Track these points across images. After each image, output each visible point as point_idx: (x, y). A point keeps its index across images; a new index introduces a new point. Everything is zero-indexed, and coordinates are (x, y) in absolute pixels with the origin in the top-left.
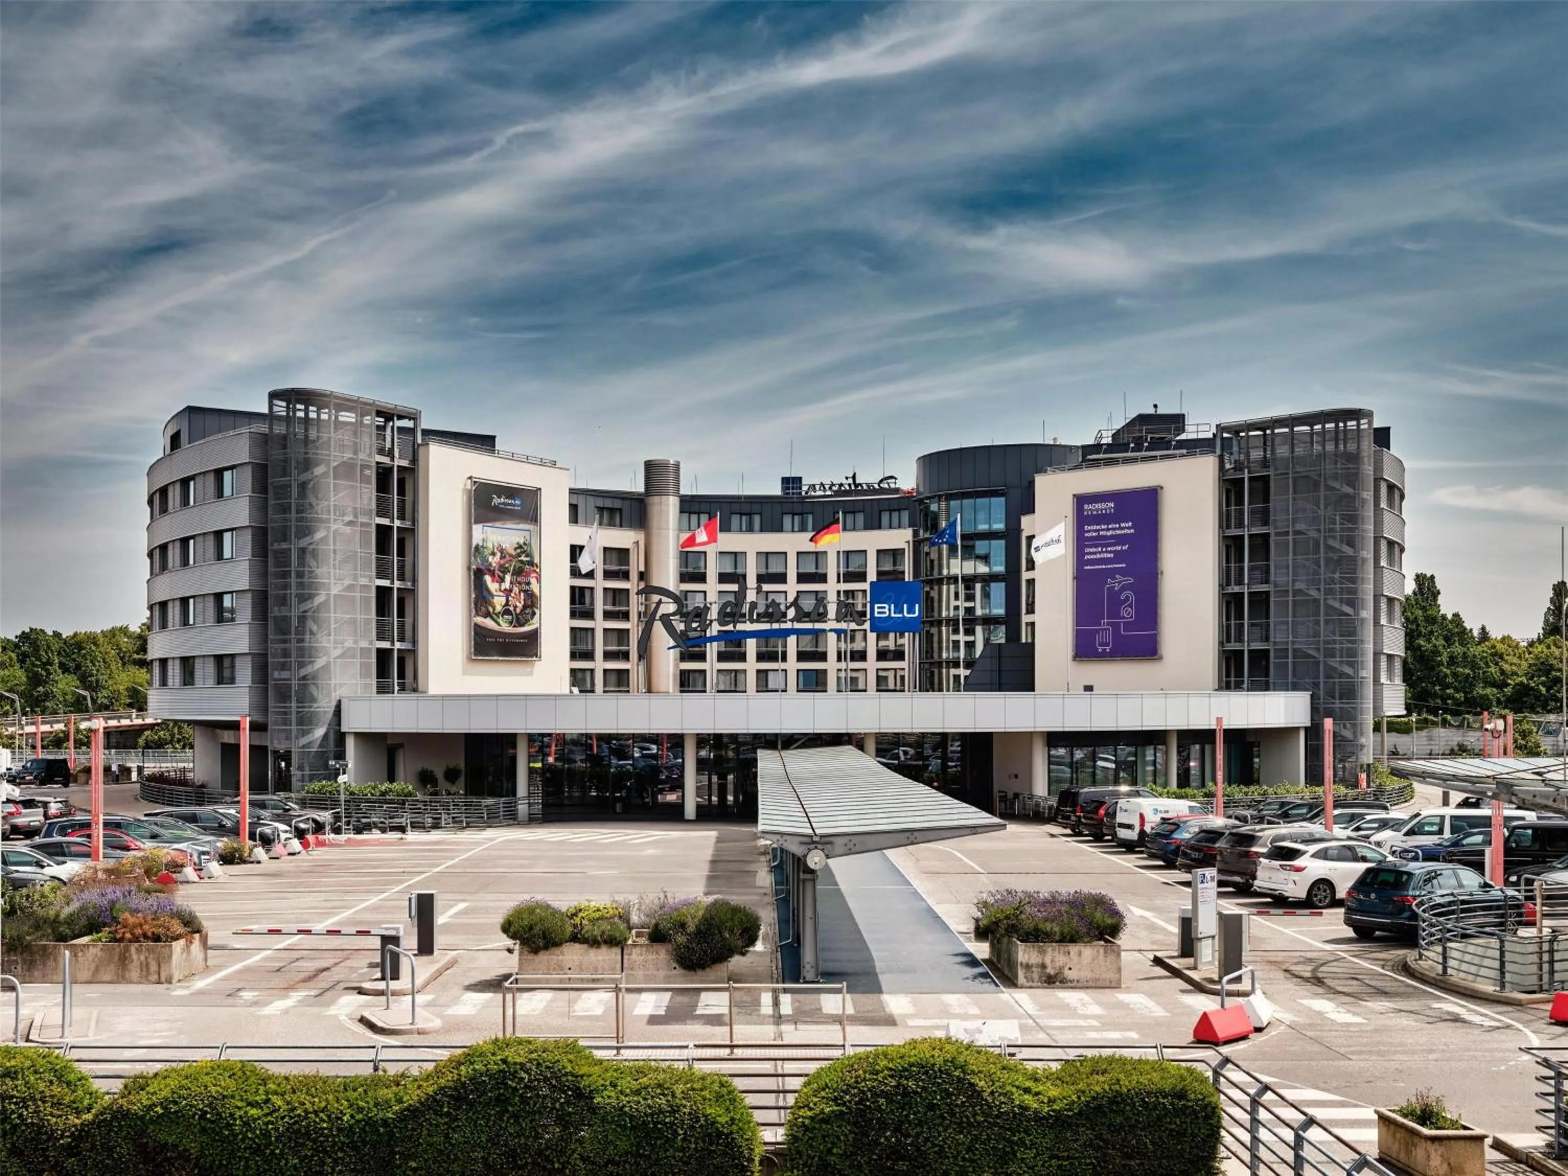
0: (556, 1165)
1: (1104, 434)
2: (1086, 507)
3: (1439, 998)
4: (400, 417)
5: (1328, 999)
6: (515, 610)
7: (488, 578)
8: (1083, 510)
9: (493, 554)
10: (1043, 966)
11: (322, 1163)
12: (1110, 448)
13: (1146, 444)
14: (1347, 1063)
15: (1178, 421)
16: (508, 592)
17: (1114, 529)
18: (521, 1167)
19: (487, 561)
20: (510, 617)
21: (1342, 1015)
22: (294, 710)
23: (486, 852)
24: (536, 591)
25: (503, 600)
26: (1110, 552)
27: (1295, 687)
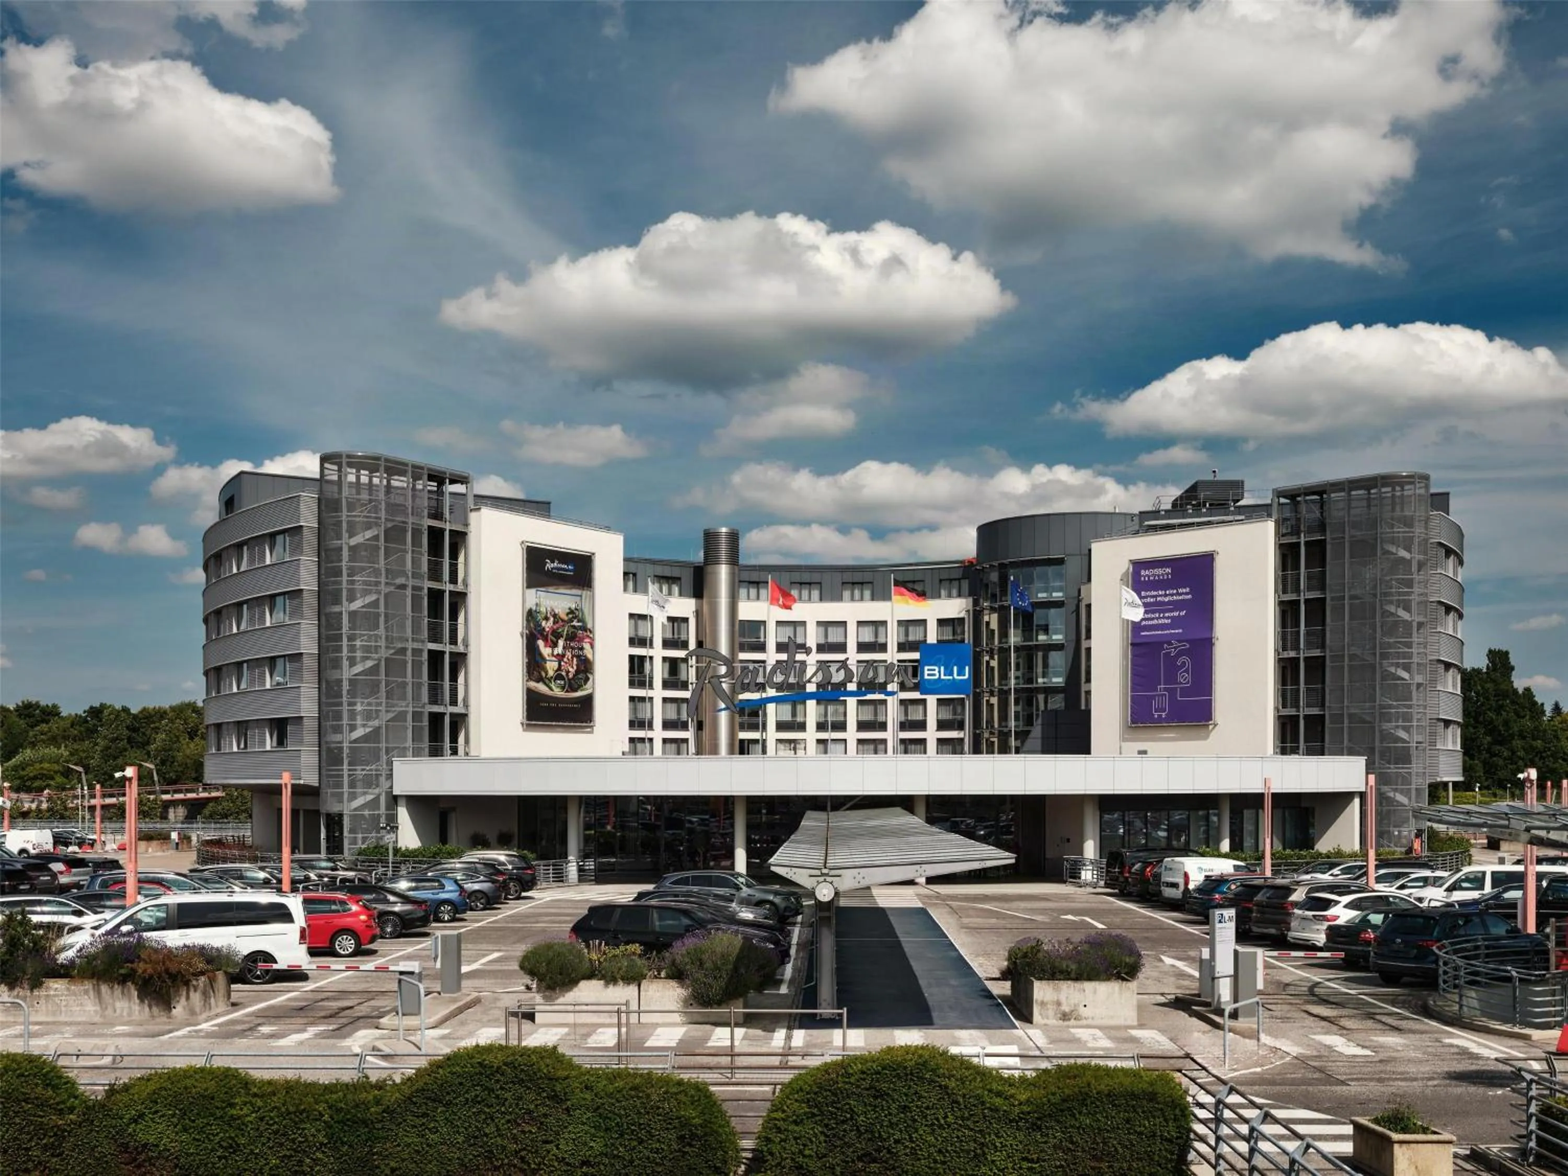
0: (533, 1166)
1: (1163, 500)
2: (1143, 573)
3: (1451, 1035)
4: (452, 482)
5: (1341, 1035)
6: (567, 675)
7: (541, 643)
8: (1140, 576)
9: (547, 619)
10: (1059, 1004)
11: (301, 1162)
12: (1168, 514)
13: (1204, 510)
14: (1344, 1088)
15: (1238, 486)
16: (560, 657)
17: (1172, 595)
18: (497, 1168)
19: (540, 625)
20: (562, 682)
21: (1351, 1048)
22: (346, 773)
23: (531, 910)
24: (590, 656)
25: (555, 665)
26: (1168, 618)
27: (1351, 752)
